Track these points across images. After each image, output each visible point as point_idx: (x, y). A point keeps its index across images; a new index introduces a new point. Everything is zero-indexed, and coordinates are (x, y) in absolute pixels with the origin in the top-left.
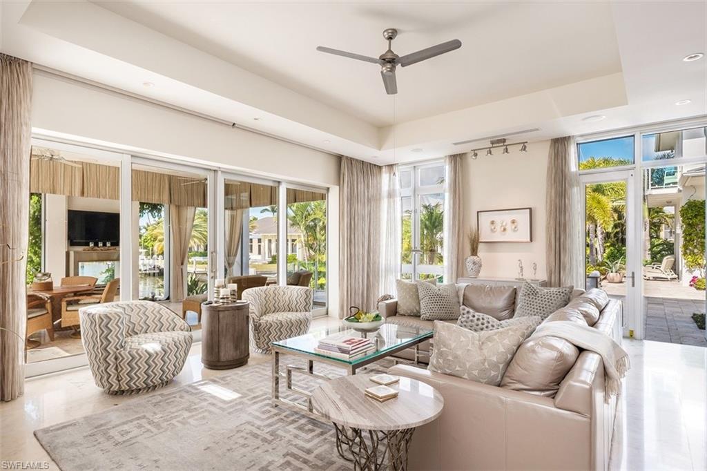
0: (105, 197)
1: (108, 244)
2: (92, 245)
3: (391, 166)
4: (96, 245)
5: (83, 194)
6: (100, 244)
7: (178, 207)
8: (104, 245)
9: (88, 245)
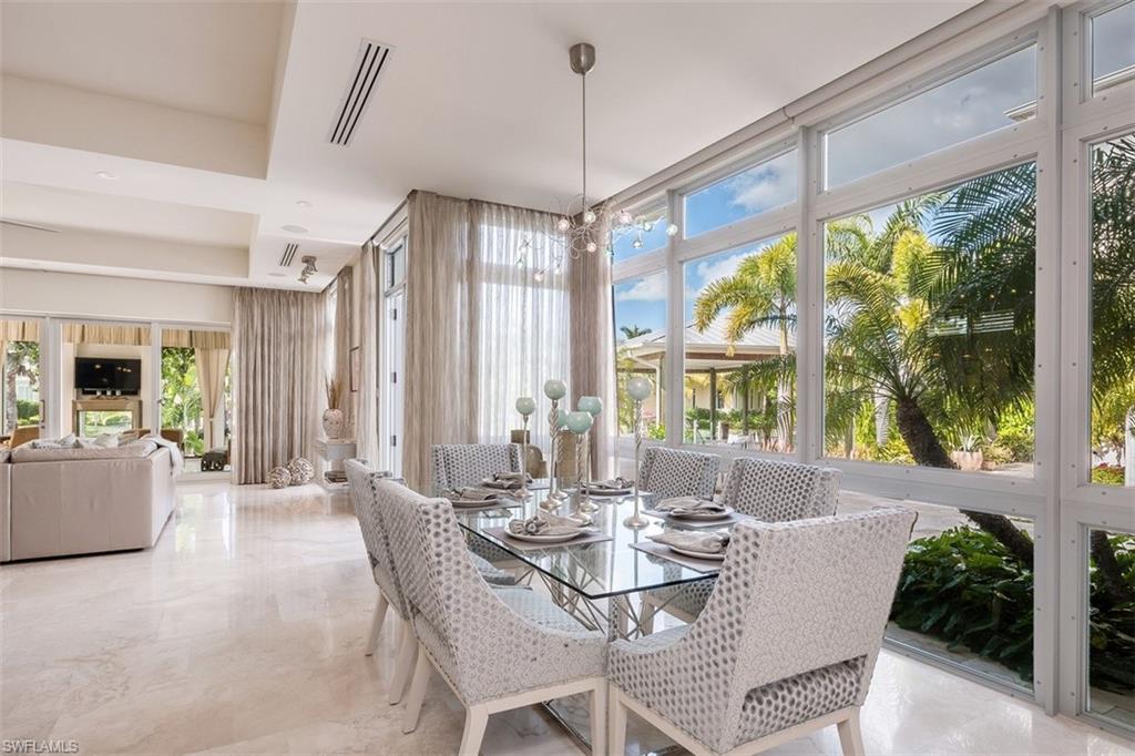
0: (109, 343)
1: (118, 393)
2: (98, 394)
4: (104, 393)
5: (82, 340)
6: (109, 393)
7: (205, 350)
8: (114, 393)
9: (95, 393)
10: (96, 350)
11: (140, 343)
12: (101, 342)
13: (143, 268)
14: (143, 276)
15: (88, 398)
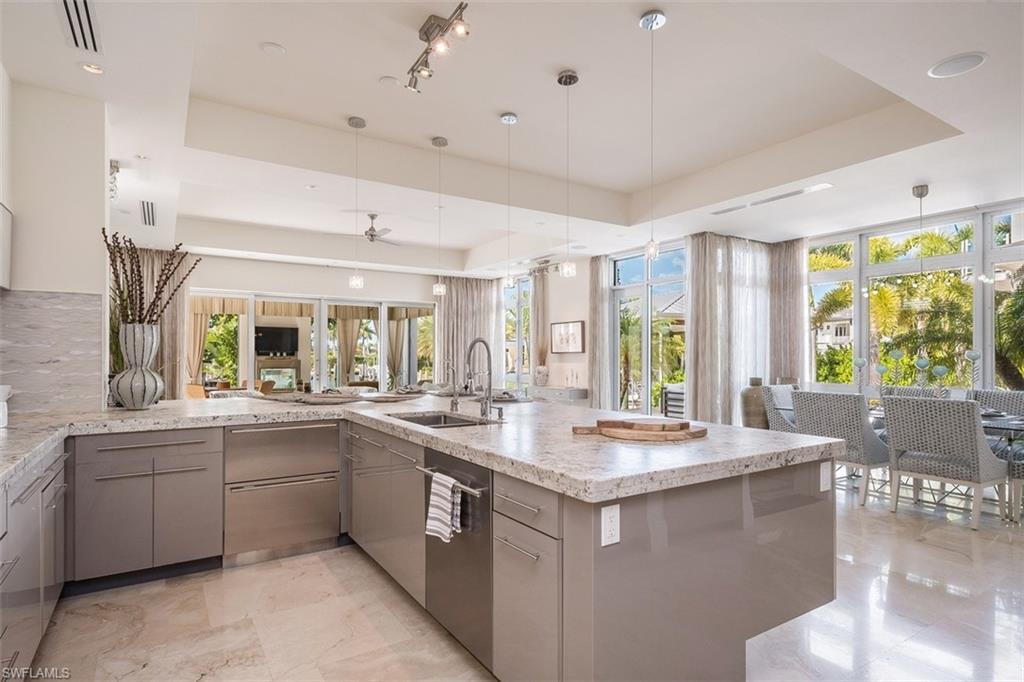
0: (281, 315)
1: (285, 354)
2: (271, 355)
3: (498, 279)
4: (275, 354)
5: (263, 313)
6: (278, 354)
7: (344, 320)
8: (281, 355)
9: (269, 355)
10: (270, 321)
11: (301, 315)
12: (276, 315)
13: (417, 266)
14: (401, 271)
15: (263, 358)
